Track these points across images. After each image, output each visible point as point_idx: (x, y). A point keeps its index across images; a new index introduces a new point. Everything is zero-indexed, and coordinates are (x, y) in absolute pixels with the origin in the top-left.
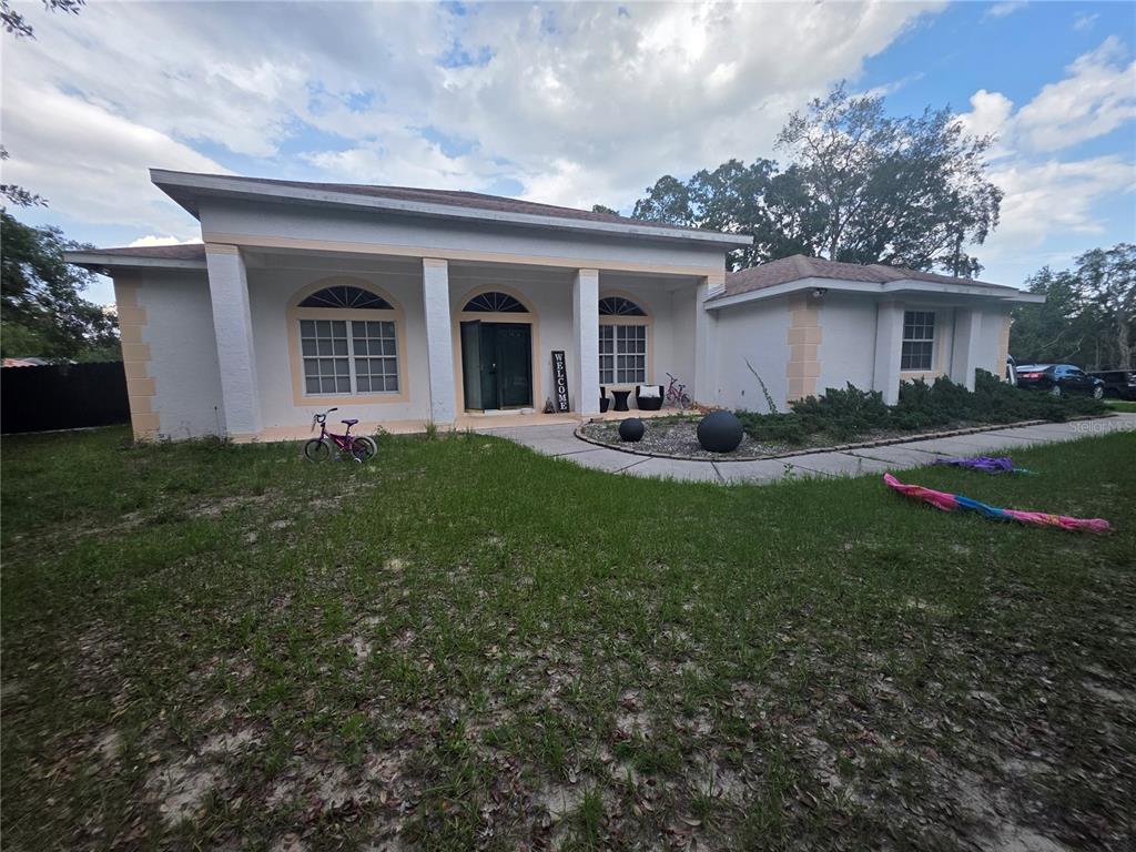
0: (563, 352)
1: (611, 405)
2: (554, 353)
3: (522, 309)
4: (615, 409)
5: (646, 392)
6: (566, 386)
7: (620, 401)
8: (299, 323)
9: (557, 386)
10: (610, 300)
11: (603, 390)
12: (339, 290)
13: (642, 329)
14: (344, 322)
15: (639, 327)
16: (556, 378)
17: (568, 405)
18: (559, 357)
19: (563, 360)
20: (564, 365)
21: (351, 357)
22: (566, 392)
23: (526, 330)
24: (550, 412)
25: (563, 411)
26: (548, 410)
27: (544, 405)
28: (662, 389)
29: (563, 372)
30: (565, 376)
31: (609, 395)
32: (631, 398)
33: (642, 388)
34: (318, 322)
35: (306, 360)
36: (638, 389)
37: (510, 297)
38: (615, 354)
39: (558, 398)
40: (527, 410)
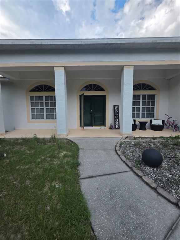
0: (118, 106)
1: (138, 127)
2: (114, 106)
3: (102, 89)
4: (140, 129)
5: (155, 122)
6: (119, 119)
7: (143, 126)
8: (30, 97)
9: (115, 119)
10: (139, 85)
11: (134, 121)
12: (41, 86)
13: (153, 96)
14: (43, 96)
15: (152, 95)
16: (115, 116)
17: (119, 126)
18: (116, 108)
19: (118, 109)
20: (118, 111)
21: (45, 107)
22: (119, 121)
23: (104, 97)
24: (112, 129)
25: (117, 129)
26: (111, 128)
27: (109, 126)
28: (163, 122)
29: (118, 113)
30: (118, 115)
31: (137, 123)
32: (147, 125)
33: (153, 120)
34: (35, 96)
35: (32, 108)
36: (151, 121)
37: (98, 86)
38: (141, 106)
39: (115, 123)
40: (103, 127)
